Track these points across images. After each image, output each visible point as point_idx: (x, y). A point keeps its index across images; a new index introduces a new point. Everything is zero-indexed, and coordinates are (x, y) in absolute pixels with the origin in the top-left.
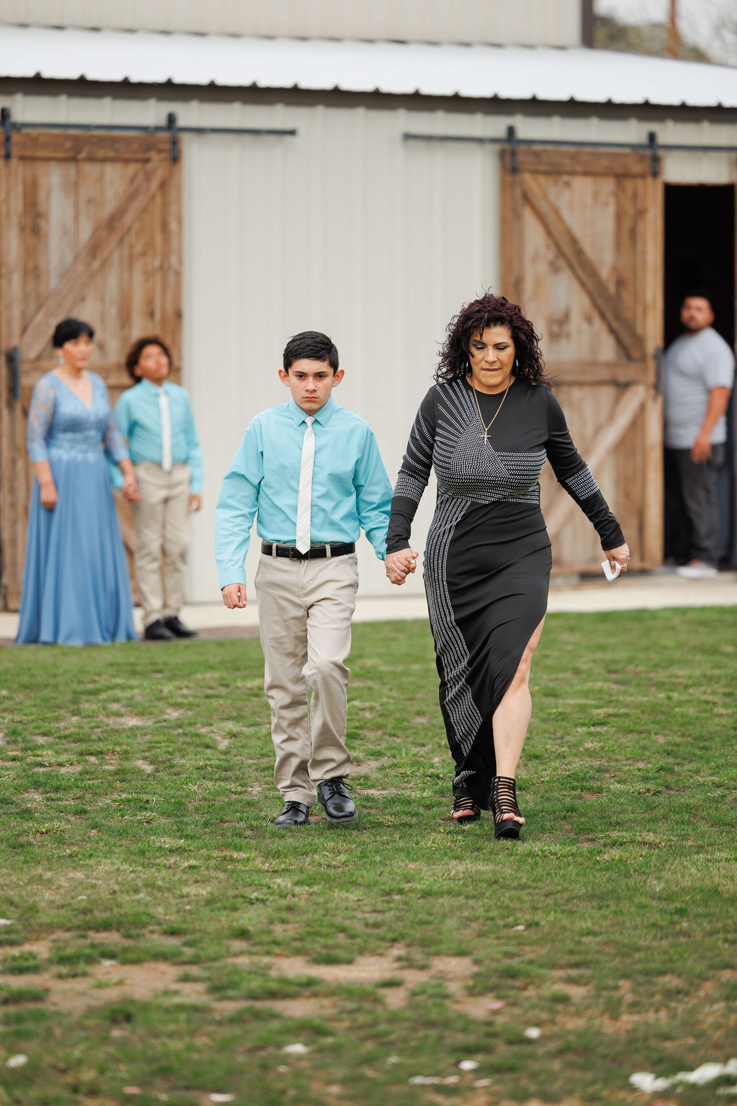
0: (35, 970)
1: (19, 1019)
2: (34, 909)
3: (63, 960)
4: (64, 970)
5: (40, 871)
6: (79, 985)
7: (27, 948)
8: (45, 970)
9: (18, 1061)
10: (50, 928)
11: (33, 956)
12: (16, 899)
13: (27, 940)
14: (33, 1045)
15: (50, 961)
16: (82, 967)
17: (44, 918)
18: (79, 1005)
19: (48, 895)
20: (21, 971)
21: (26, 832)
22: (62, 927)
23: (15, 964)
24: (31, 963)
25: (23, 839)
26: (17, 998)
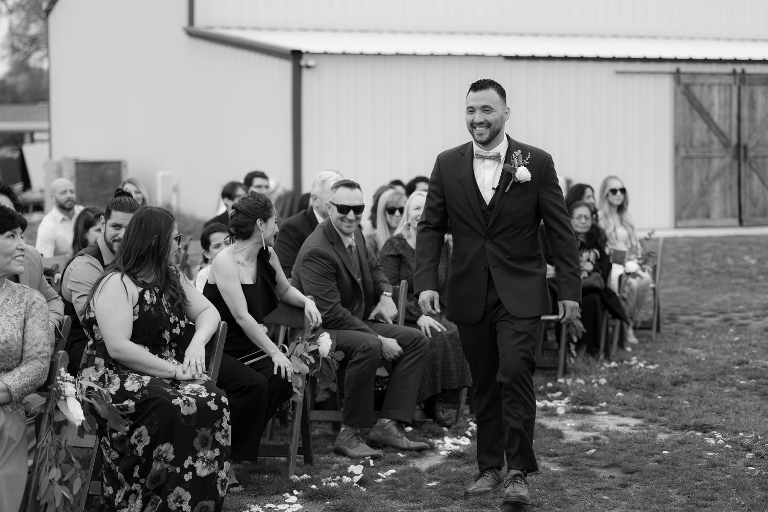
0: (748, 319)
2: (751, 304)
3: (756, 317)
4: (756, 319)
5: (756, 295)
7: (747, 314)
8: (751, 319)
9: (737, 339)
10: (755, 309)
13: (748, 312)
14: (741, 336)
15: (753, 317)
17: (754, 306)
18: (758, 327)
19: (756, 301)
20: (744, 319)
22: (758, 309)
23: (743, 317)
24: (747, 317)
26: (741, 325)
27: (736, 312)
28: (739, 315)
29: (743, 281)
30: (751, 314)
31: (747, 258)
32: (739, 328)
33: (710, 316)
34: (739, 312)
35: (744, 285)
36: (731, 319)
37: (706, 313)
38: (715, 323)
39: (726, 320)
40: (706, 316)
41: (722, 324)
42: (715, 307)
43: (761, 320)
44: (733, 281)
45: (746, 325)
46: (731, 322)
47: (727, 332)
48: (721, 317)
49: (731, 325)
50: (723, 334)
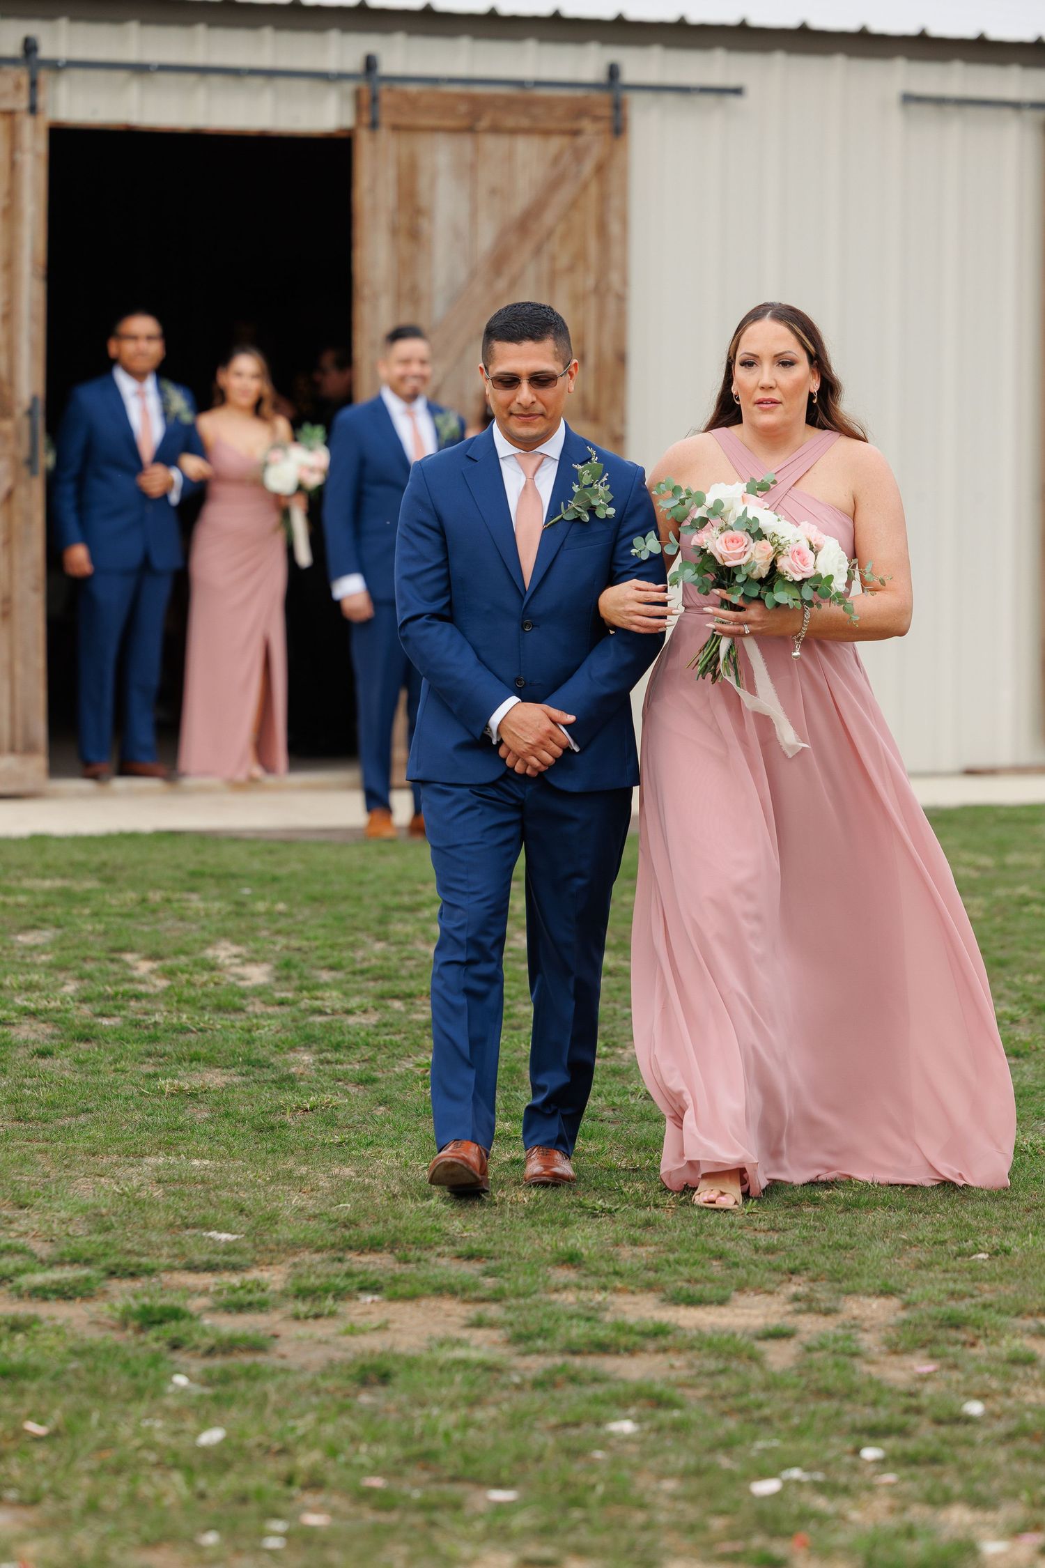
0: (261, 1306)
1: (226, 1378)
2: (273, 1219)
3: (302, 1293)
4: (302, 1307)
5: (291, 1163)
6: (321, 1329)
7: (254, 1274)
8: (275, 1308)
9: (213, 1437)
10: (293, 1247)
11: (260, 1287)
12: (248, 1204)
13: (255, 1263)
14: (235, 1415)
15: (284, 1294)
16: (329, 1302)
17: (285, 1232)
18: (318, 1357)
19: (296, 1200)
20: (240, 1308)
21: (281, 1109)
22: (308, 1245)
23: (234, 1298)
24: (257, 1296)
25: (275, 1120)
26: (228, 1346)
27: (192, 1268)
28: (207, 1279)
29: (215, 1079)
30: (274, 1277)
31: (223, 952)
32: (218, 1363)
33: (64, 1293)
34: (211, 1268)
35: (224, 1110)
36: (175, 1314)
37: (39, 1278)
38: (94, 1336)
39: (150, 1319)
40: (41, 1293)
41: (125, 1339)
42: (84, 1238)
43: (332, 1314)
44: (165, 1084)
45: (256, 1346)
46: (172, 1329)
47: (157, 1393)
48: (123, 1293)
49: (175, 1345)
50: (141, 1408)
